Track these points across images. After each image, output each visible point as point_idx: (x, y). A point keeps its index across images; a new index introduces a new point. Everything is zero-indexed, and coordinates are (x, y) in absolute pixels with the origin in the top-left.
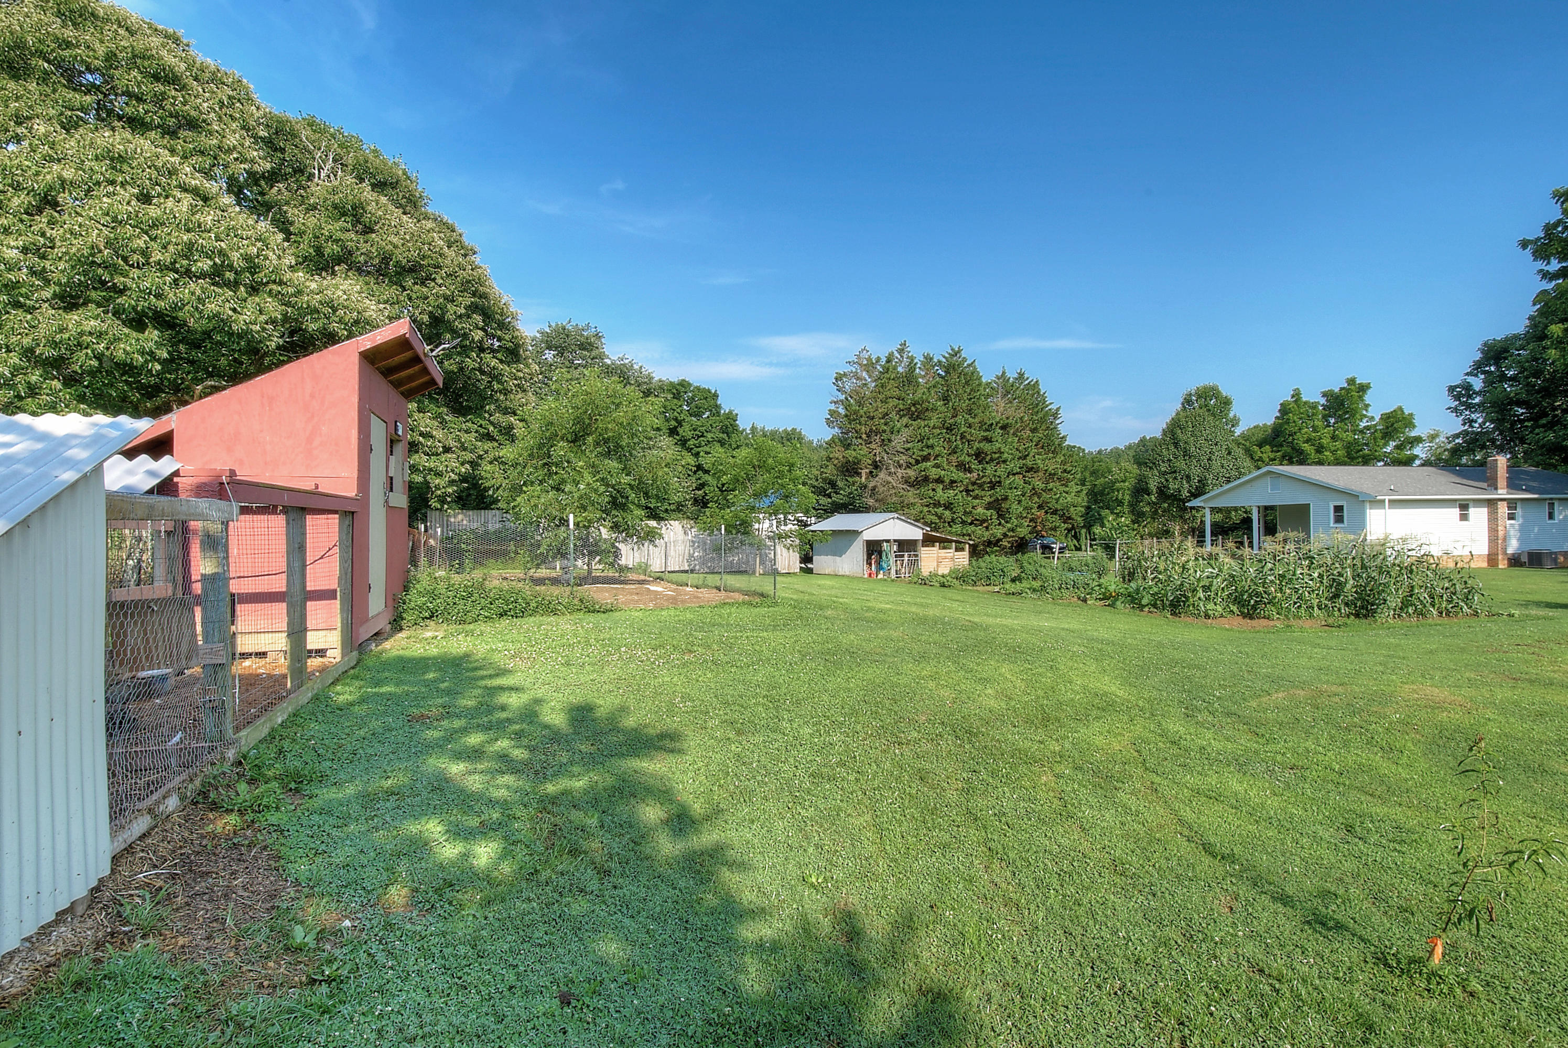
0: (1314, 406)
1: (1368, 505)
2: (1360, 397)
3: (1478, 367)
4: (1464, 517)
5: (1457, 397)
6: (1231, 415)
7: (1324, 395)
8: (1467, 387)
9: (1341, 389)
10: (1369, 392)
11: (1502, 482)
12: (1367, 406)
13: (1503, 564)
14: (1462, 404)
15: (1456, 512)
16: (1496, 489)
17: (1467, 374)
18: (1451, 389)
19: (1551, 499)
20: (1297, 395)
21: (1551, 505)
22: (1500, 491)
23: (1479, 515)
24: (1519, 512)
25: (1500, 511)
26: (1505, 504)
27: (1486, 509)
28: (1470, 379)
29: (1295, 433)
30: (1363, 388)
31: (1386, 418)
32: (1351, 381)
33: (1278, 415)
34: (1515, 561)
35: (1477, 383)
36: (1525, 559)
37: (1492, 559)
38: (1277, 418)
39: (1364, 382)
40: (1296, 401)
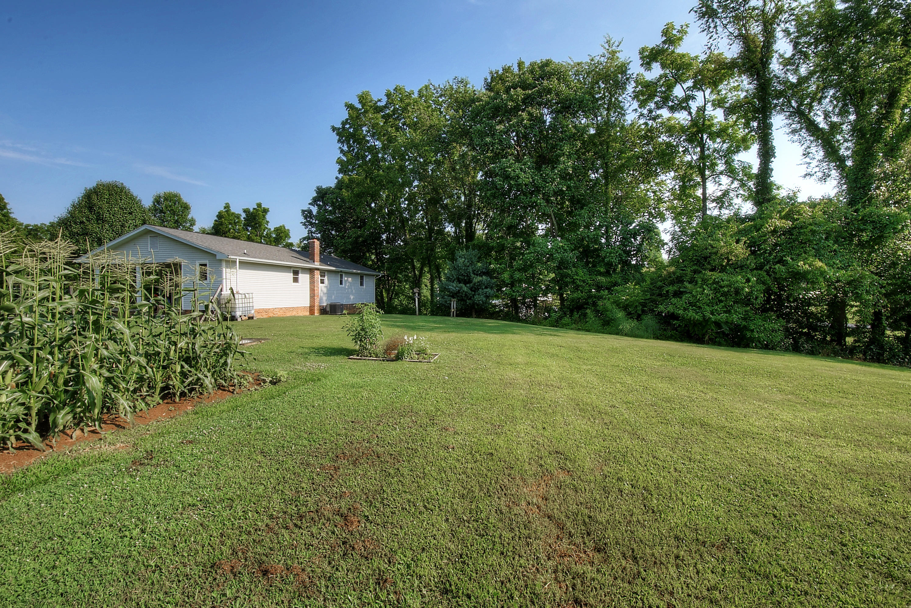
0: (238, 216)
1: (224, 264)
2: (264, 216)
3: (315, 201)
4: (296, 280)
5: (306, 218)
6: (190, 217)
7: (245, 211)
8: (310, 212)
9: (254, 209)
10: (268, 213)
11: (317, 257)
12: (268, 222)
13: (317, 313)
14: (308, 221)
15: (291, 275)
16: (314, 262)
17: (310, 204)
18: (303, 211)
19: (341, 271)
20: (227, 207)
21: (341, 276)
22: (316, 263)
23: (304, 278)
24: (326, 279)
25: (316, 276)
26: (318, 272)
27: (308, 276)
28: (312, 208)
29: (227, 232)
30: (266, 211)
31: (277, 230)
32: (259, 205)
33: (216, 218)
34: (323, 311)
35: (315, 210)
36: (328, 309)
37: (311, 310)
38: (216, 221)
39: (266, 207)
40: (226, 211)
